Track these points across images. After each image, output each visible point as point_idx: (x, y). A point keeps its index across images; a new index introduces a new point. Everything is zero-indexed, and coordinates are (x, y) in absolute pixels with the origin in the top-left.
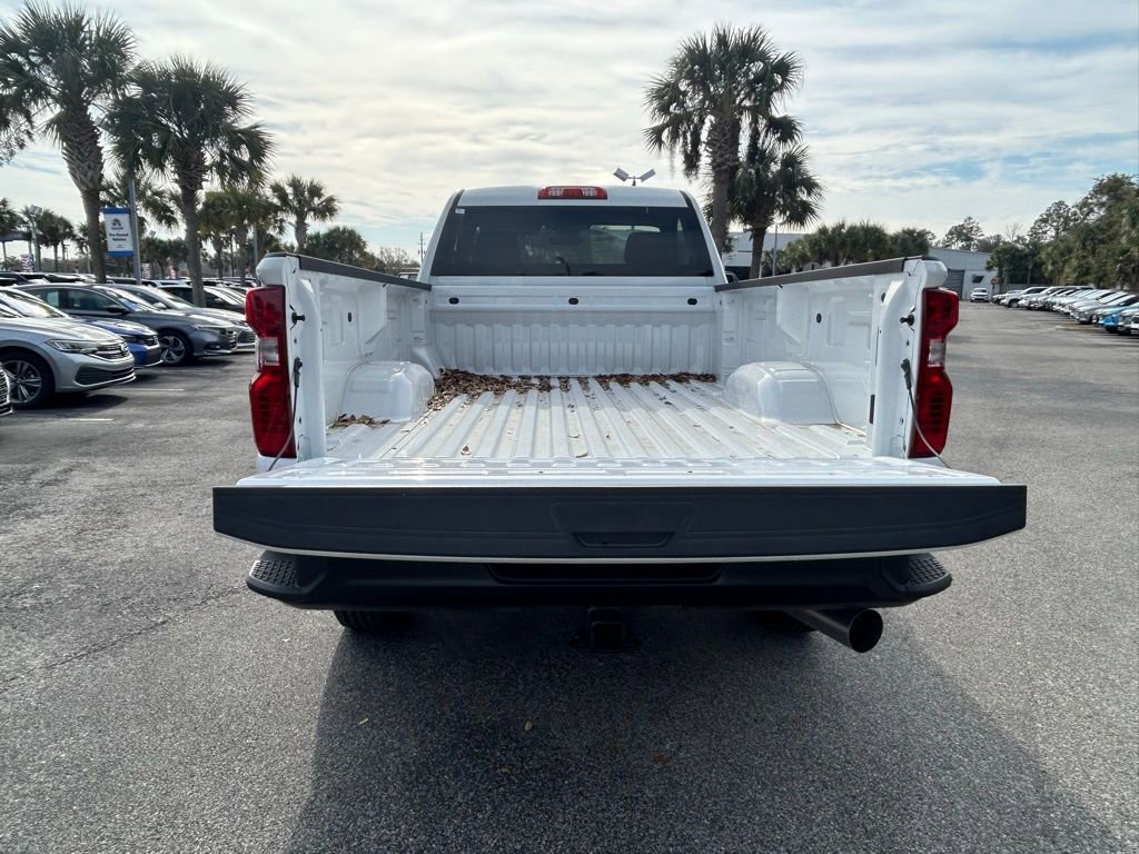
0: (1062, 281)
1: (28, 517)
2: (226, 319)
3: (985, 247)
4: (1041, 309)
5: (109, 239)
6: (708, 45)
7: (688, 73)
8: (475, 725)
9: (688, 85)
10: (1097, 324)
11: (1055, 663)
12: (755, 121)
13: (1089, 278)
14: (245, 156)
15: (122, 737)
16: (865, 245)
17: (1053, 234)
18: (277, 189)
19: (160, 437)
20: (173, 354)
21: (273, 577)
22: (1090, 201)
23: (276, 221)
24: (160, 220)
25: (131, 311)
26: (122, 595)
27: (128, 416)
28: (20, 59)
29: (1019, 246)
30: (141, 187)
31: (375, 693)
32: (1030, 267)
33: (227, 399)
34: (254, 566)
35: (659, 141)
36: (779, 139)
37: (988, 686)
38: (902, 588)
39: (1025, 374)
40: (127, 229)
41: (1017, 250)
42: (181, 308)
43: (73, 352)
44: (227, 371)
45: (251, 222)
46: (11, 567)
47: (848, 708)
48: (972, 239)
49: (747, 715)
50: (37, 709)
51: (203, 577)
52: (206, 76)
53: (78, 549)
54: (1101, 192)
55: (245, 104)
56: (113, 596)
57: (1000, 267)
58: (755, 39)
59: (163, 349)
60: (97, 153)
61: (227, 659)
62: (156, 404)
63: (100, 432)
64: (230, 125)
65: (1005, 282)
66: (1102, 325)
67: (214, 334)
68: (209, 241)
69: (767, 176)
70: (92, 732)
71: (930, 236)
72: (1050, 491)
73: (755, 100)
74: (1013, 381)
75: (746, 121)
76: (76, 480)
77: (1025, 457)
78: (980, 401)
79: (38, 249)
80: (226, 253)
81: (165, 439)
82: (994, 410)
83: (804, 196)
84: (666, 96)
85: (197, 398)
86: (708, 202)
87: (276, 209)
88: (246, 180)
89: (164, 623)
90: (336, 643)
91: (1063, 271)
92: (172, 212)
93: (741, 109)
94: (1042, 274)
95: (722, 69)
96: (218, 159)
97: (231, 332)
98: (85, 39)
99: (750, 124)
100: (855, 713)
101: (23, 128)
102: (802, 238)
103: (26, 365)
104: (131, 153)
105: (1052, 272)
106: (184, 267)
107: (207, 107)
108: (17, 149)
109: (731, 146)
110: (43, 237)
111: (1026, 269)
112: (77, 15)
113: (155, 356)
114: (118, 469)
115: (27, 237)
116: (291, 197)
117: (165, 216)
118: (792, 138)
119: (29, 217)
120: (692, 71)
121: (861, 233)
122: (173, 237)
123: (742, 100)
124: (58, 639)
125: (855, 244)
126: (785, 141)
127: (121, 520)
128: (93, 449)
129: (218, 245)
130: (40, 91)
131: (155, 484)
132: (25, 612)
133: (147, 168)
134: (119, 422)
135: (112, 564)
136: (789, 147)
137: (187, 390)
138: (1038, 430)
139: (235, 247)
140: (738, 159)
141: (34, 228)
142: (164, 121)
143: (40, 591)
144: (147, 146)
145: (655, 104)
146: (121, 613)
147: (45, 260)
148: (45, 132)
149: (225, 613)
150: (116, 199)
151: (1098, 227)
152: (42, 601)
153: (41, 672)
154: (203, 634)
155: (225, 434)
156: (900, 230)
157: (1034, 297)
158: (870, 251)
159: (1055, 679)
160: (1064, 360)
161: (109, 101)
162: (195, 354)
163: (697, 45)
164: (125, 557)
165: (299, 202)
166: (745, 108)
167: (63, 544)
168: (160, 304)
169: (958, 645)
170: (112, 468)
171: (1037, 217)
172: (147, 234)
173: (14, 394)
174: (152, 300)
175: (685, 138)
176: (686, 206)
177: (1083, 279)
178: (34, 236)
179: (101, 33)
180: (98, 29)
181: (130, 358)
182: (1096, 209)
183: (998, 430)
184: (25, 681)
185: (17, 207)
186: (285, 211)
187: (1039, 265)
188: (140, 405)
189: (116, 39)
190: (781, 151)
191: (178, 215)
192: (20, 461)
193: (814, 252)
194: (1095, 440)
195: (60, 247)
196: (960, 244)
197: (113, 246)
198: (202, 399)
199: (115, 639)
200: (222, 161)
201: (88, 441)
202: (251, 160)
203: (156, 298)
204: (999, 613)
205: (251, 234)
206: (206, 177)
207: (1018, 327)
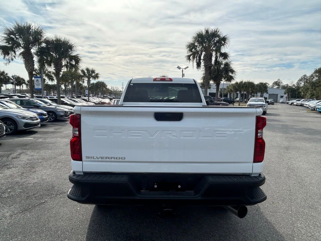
0: (306, 98)
1: (8, 168)
2: (67, 108)
3: (284, 87)
4: (300, 106)
5: (35, 85)
6: (203, 33)
7: (197, 40)
8: (131, 236)
9: (198, 44)
10: (316, 110)
11: (301, 219)
12: (216, 54)
13: (314, 97)
14: (74, 63)
15: (30, 238)
16: (249, 87)
17: (303, 84)
18: (83, 71)
19: (46, 144)
20: (51, 118)
21: (75, 194)
22: (313, 75)
23: (82, 80)
24: (49, 79)
25: (40, 106)
26: (33, 193)
27: (38, 137)
28: (13, 37)
29: (294, 87)
30: (45, 70)
31: (103, 226)
32: (297, 93)
33: (66, 132)
34: (70, 191)
35: (189, 59)
36: (223, 59)
37: (281, 226)
38: (252, 201)
39: (295, 126)
40: (40, 82)
41: (293, 88)
42: (54, 105)
43: (23, 119)
44: (66, 123)
45: (75, 80)
46: (2, 184)
47: (239, 232)
48: (280, 85)
49: (210, 234)
50: (7, 229)
51: (56, 188)
52: (64, 41)
53: (21, 179)
54: (317, 73)
55: (74, 48)
56: (31, 194)
57: (288, 93)
58: (216, 31)
59: (48, 117)
60: (33, 62)
61: (62, 214)
62: (46, 134)
63: (29, 142)
64: (70, 54)
65: (290, 97)
66: (318, 111)
67: (63, 113)
68: (63, 85)
69: (220, 69)
70: (22, 236)
71: (268, 84)
72: (301, 163)
73: (216, 48)
74: (292, 128)
75: (214, 53)
76: (22, 157)
77: (294, 153)
78: (282, 135)
79: (15, 87)
80: (68, 88)
81: (47, 145)
82: (286, 138)
83: (230, 74)
84: (191, 47)
85: (57, 132)
86: (203, 76)
87: (82, 76)
88: (74, 69)
89: (44, 202)
90: (93, 210)
91: (306, 95)
92: (53, 77)
93: (213, 50)
94: (300, 95)
95: (207, 40)
96: (66, 64)
97: (68, 112)
98: (31, 31)
99: (215, 54)
100: (241, 234)
101: (13, 55)
102: (231, 85)
103: (10, 122)
104: (42, 62)
105: (303, 95)
106: (56, 92)
107: (63, 49)
108: (11, 61)
109: (210, 61)
110: (17, 83)
111: (296, 94)
112: (29, 25)
113: (46, 119)
114: (34, 154)
115: (12, 83)
116: (86, 73)
117: (51, 79)
118: (227, 58)
119: (13, 78)
120: (198, 40)
121: (248, 84)
122: (53, 84)
123: (213, 48)
124: (14, 207)
125: (246, 87)
126: (225, 59)
127: (34, 170)
128: (27, 147)
129: (65, 86)
130: (18, 45)
131: (44, 159)
132: (5, 198)
133: (46, 66)
134: (35, 139)
135: (31, 184)
136: (226, 61)
137: (55, 129)
138: (298, 144)
139: (70, 87)
140: (212, 64)
141: (15, 81)
142: (52, 53)
143: (10, 192)
144: (47, 60)
145: (188, 49)
146: (32, 199)
147: (17, 89)
148: (19, 56)
149: (62, 200)
150: (37, 73)
151: (316, 82)
152: (10, 195)
153: (9, 217)
154: (55, 206)
155: (65, 143)
156: (259, 83)
157: (298, 102)
158: (250, 89)
159: (301, 224)
160: (307, 122)
161: (37, 48)
162: (58, 118)
163: (200, 33)
164: (34, 181)
165: (89, 74)
166: (214, 50)
167: (17, 177)
168: (48, 104)
169: (272, 213)
170: (32, 154)
171: (299, 79)
172: (46, 83)
173: (6, 131)
174: (46, 103)
175: (197, 58)
176: (194, 83)
177: (312, 97)
178: (14, 83)
179: (36, 30)
180: (35, 28)
181: (39, 120)
182: (315, 77)
183: (286, 144)
184: (4, 220)
185: (10, 75)
186: (84, 77)
187: (299, 93)
188: (42, 134)
189: (40, 32)
190: (224, 62)
191: (55, 78)
192: (7, 151)
193: (234, 89)
194: (315, 147)
195: (21, 86)
196: (277, 87)
197: (36, 87)
198: (59, 132)
199: (30, 207)
200: (67, 64)
201: (26, 145)
202: (75, 64)
203: (47, 103)
204: (285, 202)
205: (75, 83)
206: (63, 69)
207: (293, 111)
